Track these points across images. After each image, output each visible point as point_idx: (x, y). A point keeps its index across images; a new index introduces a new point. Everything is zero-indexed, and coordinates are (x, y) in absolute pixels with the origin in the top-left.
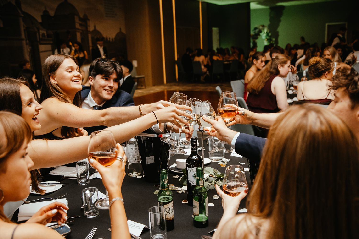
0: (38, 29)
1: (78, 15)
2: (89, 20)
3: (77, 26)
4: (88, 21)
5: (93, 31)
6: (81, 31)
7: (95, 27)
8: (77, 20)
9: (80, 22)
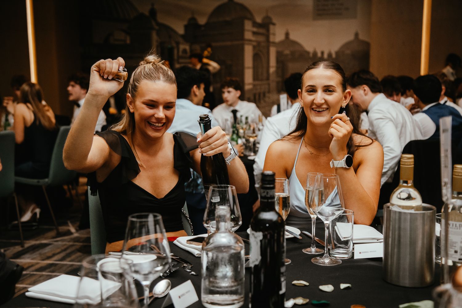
0: (178, 44)
1: (251, 18)
2: (274, 24)
3: (248, 35)
4: (271, 27)
5: (282, 43)
6: (255, 44)
7: (287, 35)
8: (248, 25)
9: (255, 30)
